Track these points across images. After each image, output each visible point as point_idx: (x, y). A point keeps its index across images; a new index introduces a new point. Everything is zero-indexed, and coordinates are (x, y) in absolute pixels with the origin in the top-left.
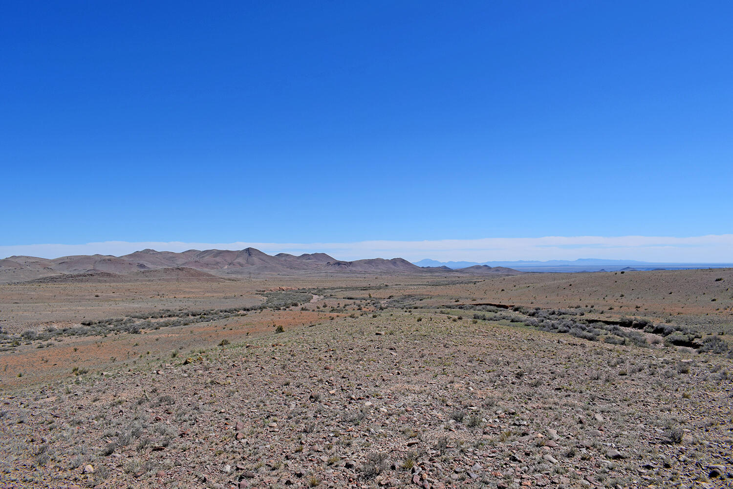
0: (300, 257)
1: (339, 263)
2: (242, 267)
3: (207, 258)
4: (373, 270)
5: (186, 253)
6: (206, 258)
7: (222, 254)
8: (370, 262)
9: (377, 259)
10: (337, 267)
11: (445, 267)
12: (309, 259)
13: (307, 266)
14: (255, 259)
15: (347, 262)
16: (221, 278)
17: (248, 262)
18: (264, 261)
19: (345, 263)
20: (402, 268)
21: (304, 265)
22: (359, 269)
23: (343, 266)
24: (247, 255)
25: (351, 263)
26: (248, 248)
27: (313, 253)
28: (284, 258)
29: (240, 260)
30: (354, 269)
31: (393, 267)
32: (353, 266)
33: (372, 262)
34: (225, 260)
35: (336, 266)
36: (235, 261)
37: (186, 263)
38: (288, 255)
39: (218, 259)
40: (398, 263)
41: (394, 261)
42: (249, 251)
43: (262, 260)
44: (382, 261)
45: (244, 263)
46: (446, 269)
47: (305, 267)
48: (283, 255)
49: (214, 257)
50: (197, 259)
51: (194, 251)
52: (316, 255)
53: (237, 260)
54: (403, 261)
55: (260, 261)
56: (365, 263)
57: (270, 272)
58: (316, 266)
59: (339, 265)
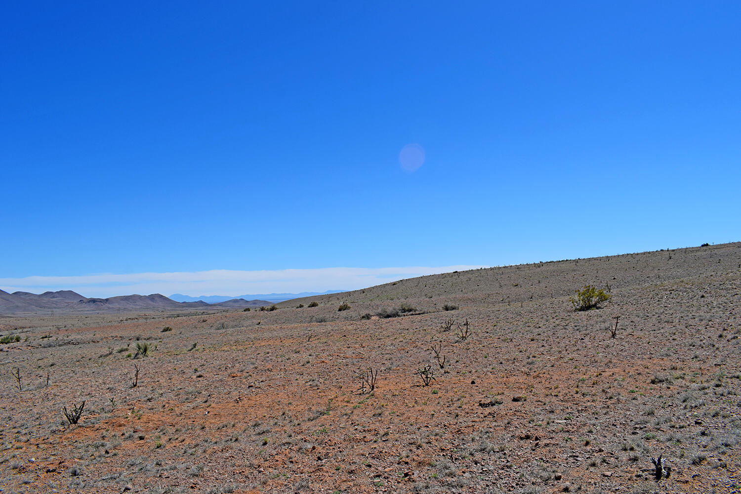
0: (42, 295)
1: (93, 301)
4: (131, 306)
8: (126, 299)
10: (92, 305)
11: (201, 302)
12: (54, 297)
15: (102, 300)
18: (7, 300)
19: (101, 301)
20: (160, 303)
21: (51, 303)
22: (116, 306)
23: (99, 303)
25: (107, 300)
27: (58, 291)
28: (24, 297)
30: (111, 306)
31: (150, 302)
32: (109, 304)
33: (130, 299)
38: (26, 293)
40: (156, 298)
41: (152, 297)
44: (140, 297)
47: (55, 305)
48: (21, 294)
52: (61, 293)
54: (161, 296)
55: (3, 300)
56: (122, 300)
57: (23, 311)
58: (67, 304)
59: (94, 302)
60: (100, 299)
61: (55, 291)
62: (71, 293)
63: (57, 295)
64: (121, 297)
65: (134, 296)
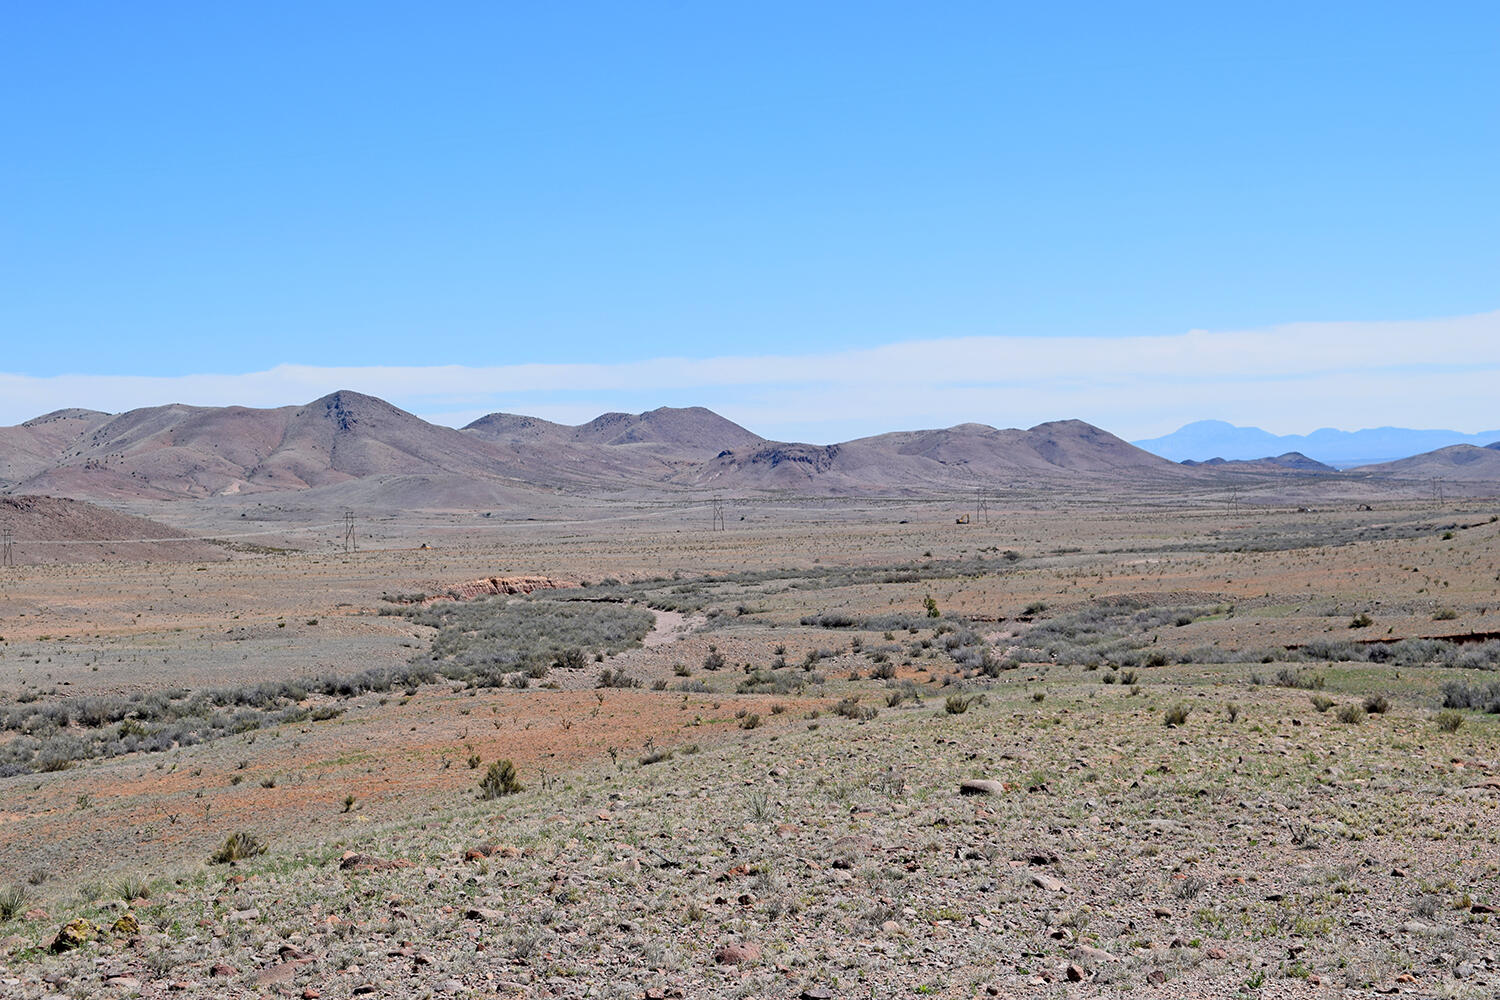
0: (586, 429)
1: (775, 455)
2: (311, 483)
3: (142, 450)
4: (942, 480)
5: (49, 427)
6: (138, 446)
7: (213, 428)
8: (927, 445)
9: (963, 427)
10: (768, 475)
11: (1299, 460)
12: (631, 438)
13: (623, 472)
14: (372, 446)
15: (814, 450)
16: (214, 542)
17: (336, 464)
18: (415, 454)
20: (1083, 467)
21: (608, 466)
22: (876, 478)
23: (797, 466)
24: (332, 424)
25: (833, 451)
26: (337, 396)
28: (508, 438)
29: (298, 452)
30: (849, 479)
31: (1040, 463)
32: (843, 468)
33: (940, 445)
34: (229, 455)
35: (764, 466)
36: (276, 459)
37: (45, 473)
38: (525, 422)
39: (195, 451)
40: (1064, 443)
41: (1047, 439)
42: (340, 409)
43: (406, 450)
44: (989, 437)
45: (318, 466)
46: (1301, 470)
47: (612, 476)
48: (504, 422)
49: (175, 443)
50: (96, 455)
51: (80, 415)
52: (659, 419)
53: (284, 454)
54: (1090, 433)
55: (397, 452)
56: (905, 450)
57: (447, 504)
58: (663, 471)
59: (776, 462)
60: (802, 447)
61: (636, 412)
62: (701, 415)
63: (643, 426)
64: (907, 434)
65: (963, 431)
